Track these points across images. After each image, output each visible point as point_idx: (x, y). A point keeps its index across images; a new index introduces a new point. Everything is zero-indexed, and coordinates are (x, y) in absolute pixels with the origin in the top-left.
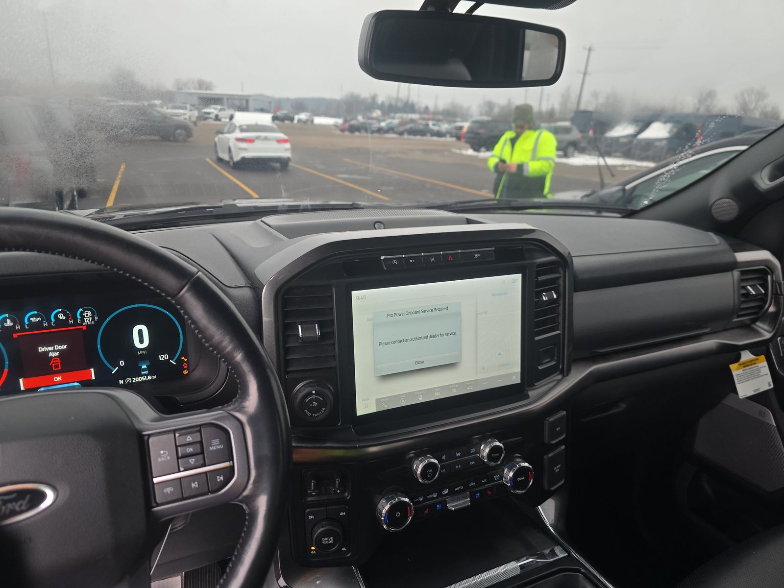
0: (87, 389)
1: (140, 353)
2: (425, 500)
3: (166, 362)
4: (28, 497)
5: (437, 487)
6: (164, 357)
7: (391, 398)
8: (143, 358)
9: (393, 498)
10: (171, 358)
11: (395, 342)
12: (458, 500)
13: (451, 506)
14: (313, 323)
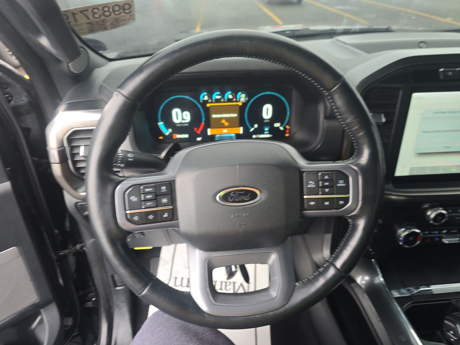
0: (272, 141)
1: (266, 121)
2: (430, 234)
3: (278, 128)
4: (250, 194)
5: (440, 228)
6: (277, 125)
7: (420, 168)
8: (267, 124)
9: (411, 229)
10: (281, 126)
11: (435, 131)
12: (451, 238)
13: (446, 241)
14: (380, 113)
